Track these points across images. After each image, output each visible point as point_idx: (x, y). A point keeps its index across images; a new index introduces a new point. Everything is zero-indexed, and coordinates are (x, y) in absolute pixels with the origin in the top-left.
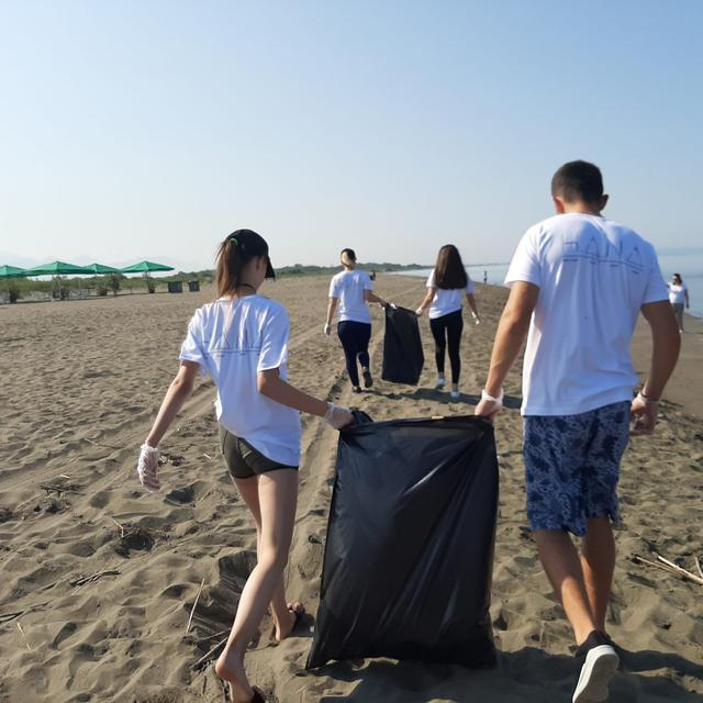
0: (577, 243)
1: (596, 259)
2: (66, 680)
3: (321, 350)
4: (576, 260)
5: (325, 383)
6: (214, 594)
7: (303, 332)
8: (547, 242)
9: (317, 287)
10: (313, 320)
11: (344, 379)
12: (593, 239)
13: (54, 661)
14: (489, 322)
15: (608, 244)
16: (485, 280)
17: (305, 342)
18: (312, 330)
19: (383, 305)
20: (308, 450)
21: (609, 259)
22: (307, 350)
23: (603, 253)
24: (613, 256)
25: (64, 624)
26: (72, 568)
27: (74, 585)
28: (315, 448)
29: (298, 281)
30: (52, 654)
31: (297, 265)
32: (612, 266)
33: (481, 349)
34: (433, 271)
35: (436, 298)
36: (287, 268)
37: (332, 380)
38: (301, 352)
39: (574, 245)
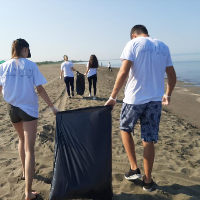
0: (145, 46)
1: (151, 51)
2: (15, 147)
3: (57, 84)
4: (145, 52)
5: (60, 92)
6: (43, 132)
7: (52, 79)
8: (135, 46)
9: (53, 67)
10: (54, 76)
11: (65, 91)
12: (150, 45)
13: (11, 144)
14: (102, 76)
15: (155, 47)
16: (102, 65)
17: (53, 82)
18: (54, 79)
19: (76, 71)
20: (59, 106)
21: (156, 51)
22: (54, 84)
23: (154, 49)
24: (157, 50)
25: (11, 138)
26: (9, 129)
27: (10, 132)
28: (60, 106)
29: (47, 66)
30: (10, 143)
31: (46, 61)
32: (157, 53)
33: (100, 83)
34: (88, 62)
35: (89, 71)
36: (43, 62)
37: (62, 91)
38: (52, 84)
39: (144, 47)
